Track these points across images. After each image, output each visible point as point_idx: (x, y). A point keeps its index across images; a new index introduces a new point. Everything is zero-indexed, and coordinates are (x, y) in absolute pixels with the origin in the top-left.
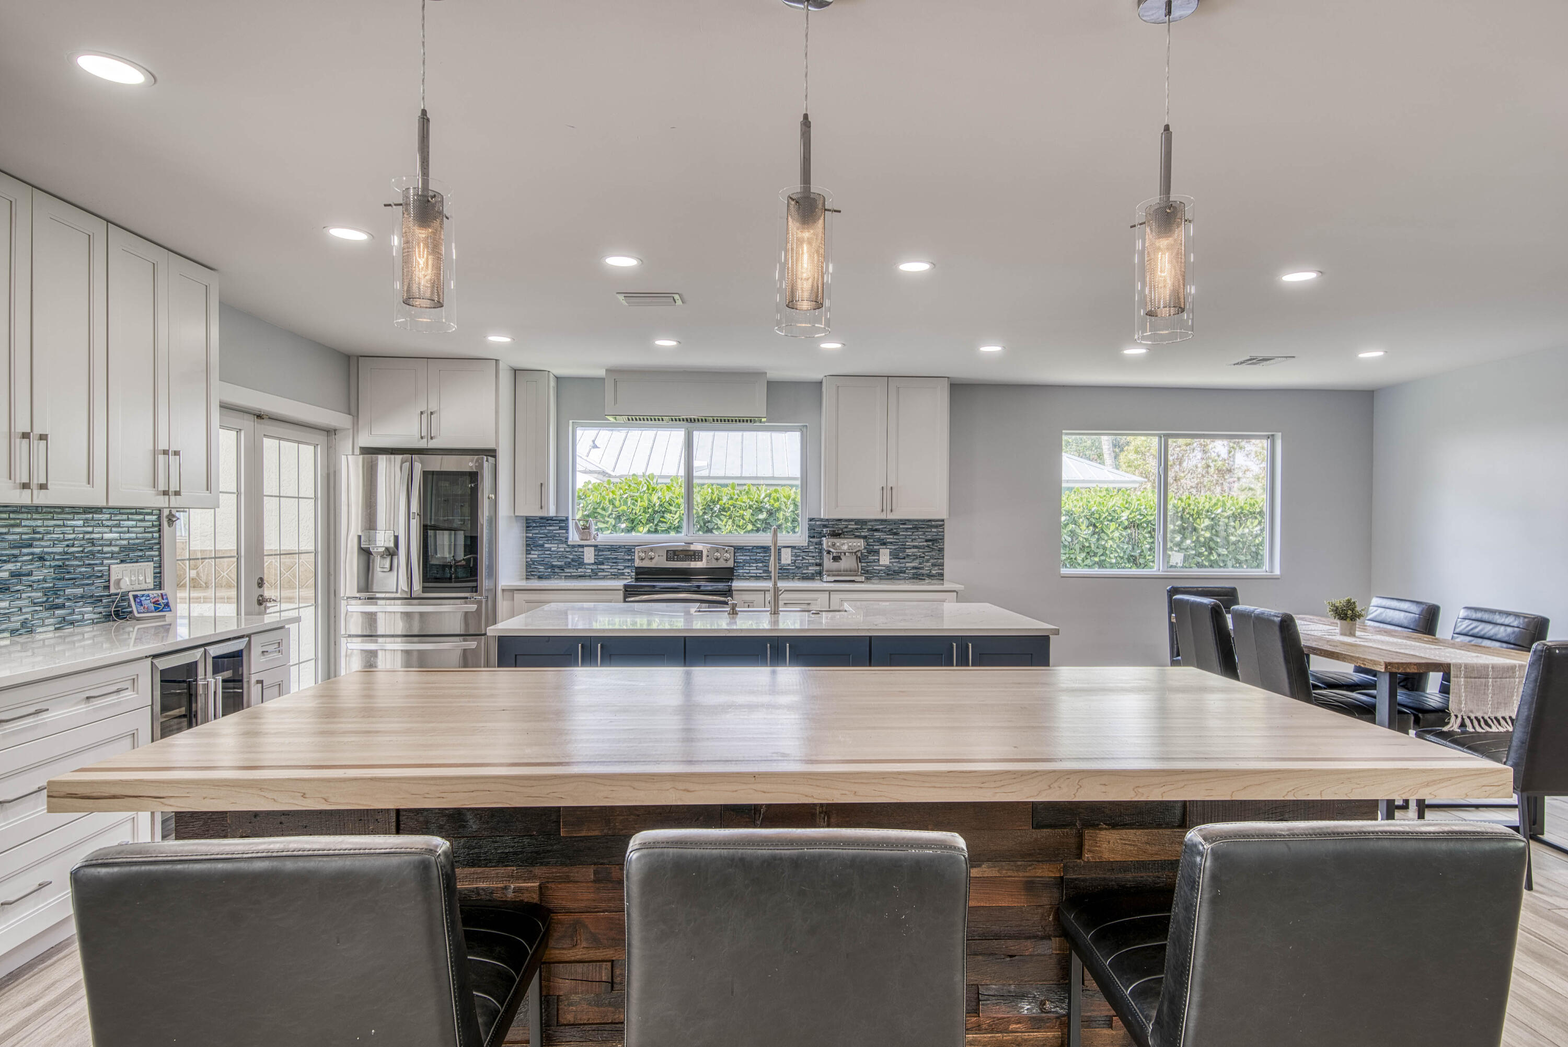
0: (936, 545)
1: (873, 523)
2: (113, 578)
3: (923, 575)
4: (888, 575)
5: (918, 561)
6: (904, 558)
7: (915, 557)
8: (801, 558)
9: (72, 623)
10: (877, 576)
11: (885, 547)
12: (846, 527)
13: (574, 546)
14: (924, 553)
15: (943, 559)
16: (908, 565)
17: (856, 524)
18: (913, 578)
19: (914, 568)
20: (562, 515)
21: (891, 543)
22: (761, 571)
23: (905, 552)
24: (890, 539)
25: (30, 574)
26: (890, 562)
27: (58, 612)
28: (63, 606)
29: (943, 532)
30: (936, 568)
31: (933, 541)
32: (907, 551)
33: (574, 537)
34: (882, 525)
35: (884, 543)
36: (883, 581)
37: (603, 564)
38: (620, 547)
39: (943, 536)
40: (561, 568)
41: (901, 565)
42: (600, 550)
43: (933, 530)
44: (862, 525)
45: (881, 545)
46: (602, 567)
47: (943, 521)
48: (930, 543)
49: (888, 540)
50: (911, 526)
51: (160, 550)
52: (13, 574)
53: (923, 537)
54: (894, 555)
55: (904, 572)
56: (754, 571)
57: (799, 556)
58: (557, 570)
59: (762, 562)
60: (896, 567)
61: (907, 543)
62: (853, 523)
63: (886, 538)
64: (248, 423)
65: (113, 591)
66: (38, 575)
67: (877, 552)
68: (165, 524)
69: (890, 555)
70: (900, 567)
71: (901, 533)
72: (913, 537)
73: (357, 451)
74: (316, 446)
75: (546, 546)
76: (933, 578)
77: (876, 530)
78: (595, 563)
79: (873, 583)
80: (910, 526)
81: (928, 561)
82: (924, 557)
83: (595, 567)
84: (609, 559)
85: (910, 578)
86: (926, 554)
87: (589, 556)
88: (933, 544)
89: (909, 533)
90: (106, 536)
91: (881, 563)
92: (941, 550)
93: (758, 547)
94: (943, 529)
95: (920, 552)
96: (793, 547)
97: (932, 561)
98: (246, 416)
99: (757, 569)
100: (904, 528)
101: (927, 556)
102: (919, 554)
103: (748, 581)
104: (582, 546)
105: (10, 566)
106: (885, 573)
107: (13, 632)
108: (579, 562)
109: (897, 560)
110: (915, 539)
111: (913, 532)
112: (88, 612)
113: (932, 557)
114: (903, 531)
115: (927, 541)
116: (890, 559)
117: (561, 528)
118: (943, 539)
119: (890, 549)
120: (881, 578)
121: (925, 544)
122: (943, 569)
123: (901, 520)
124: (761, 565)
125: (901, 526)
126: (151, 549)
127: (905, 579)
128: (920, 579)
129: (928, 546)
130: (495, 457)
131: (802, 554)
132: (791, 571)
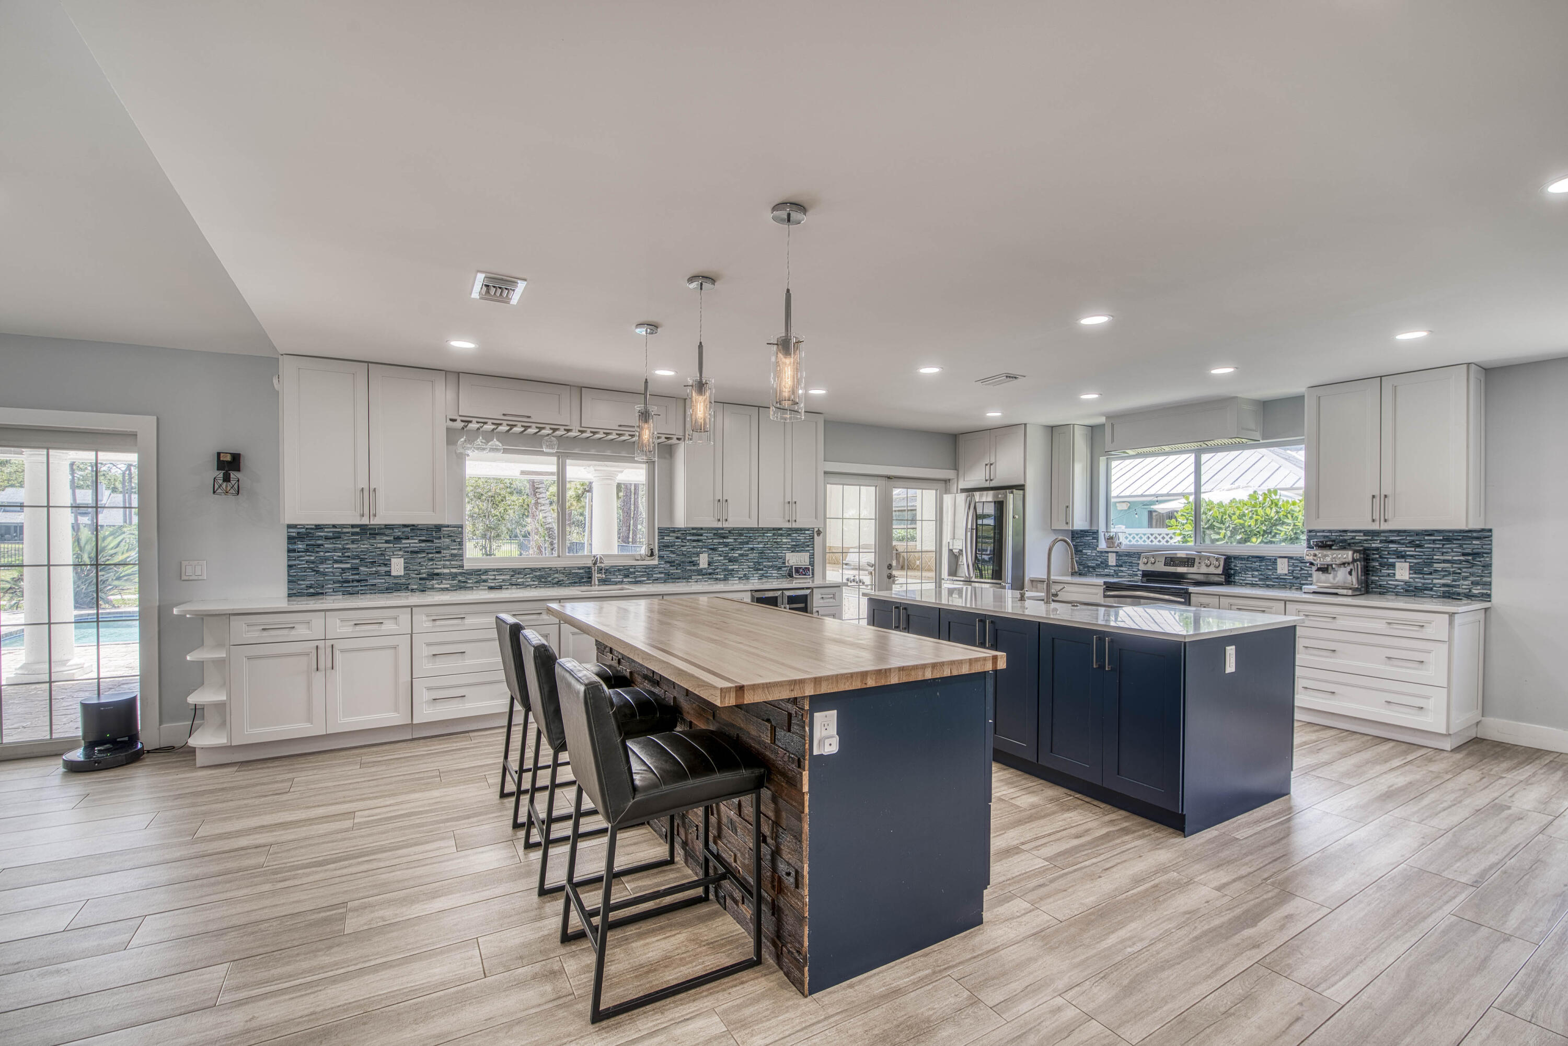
0: (1478, 559)
1: (1386, 534)
2: (787, 559)
3: (1459, 594)
4: (1407, 591)
5: (1451, 578)
6: (1431, 574)
7: (1446, 573)
8: (1299, 569)
9: (766, 577)
10: (1393, 592)
11: (1403, 560)
12: (1352, 539)
13: (1101, 552)
14: (1459, 569)
15: (1490, 577)
16: (1435, 581)
17: (1365, 535)
18: (1444, 597)
19: (1444, 585)
20: (1094, 528)
21: (1412, 556)
22: (1257, 579)
23: (1432, 567)
24: (1410, 551)
25: (747, 556)
26: (1410, 578)
27: (760, 572)
28: (762, 570)
29: (1491, 544)
30: (1479, 588)
31: (1475, 555)
32: (1435, 565)
33: (1103, 545)
34: (1398, 536)
35: (1402, 556)
36: (1400, 598)
37: (1121, 566)
38: (1134, 553)
39: (1491, 549)
40: (1093, 568)
41: (1426, 581)
42: (1120, 556)
43: (1474, 542)
44: (1373, 536)
45: (1398, 557)
46: (1122, 569)
47: (1490, 530)
48: (1470, 558)
49: (1408, 553)
50: (1441, 538)
51: (813, 547)
52: (741, 555)
53: (1460, 550)
54: (1414, 569)
55: (1431, 589)
56: (1250, 579)
57: (1297, 566)
58: (1091, 570)
59: (1258, 571)
60: (1419, 582)
61: (1435, 557)
62: (1362, 534)
63: (1405, 551)
64: (882, 482)
65: (787, 565)
66: (751, 556)
67: (1393, 566)
68: (816, 535)
69: (1410, 570)
70: (1424, 584)
71: (1426, 546)
72: (1444, 550)
73: (959, 491)
74: (936, 490)
75: (1084, 551)
76: (1473, 598)
77: (1392, 542)
78: (1117, 566)
79: (1388, 600)
80: (1439, 538)
81: (1465, 578)
82: (1460, 573)
83: (1116, 568)
84: (1126, 562)
85: (1439, 597)
86: (1464, 570)
87: (1112, 560)
88: (1473, 559)
89: (1438, 546)
90: (784, 540)
91: (1397, 577)
92: (1488, 566)
93: (1253, 557)
94: (1491, 541)
95: (1452, 567)
96: (1291, 558)
97: (1472, 579)
98: (879, 478)
99: (1253, 577)
100: (1430, 540)
101: (1465, 572)
102: (1452, 570)
103: (1244, 588)
104: (1107, 552)
105: (739, 552)
106: (1402, 589)
107: (740, 578)
108: (1105, 564)
109: (1421, 576)
110: (1446, 553)
111: (1443, 545)
112: (775, 573)
113: (1472, 574)
114: (1430, 543)
115: (1464, 555)
116: (1410, 574)
117: (1094, 538)
118: (1490, 553)
119: (1410, 563)
120: (1397, 594)
121: (1462, 558)
122: (1490, 590)
123: (1426, 531)
124: (1256, 573)
125: (1426, 538)
126: (808, 546)
127: (1432, 597)
128: (1453, 598)
129: (1467, 561)
130: (1024, 490)
131: (1300, 565)
132: (1288, 581)
